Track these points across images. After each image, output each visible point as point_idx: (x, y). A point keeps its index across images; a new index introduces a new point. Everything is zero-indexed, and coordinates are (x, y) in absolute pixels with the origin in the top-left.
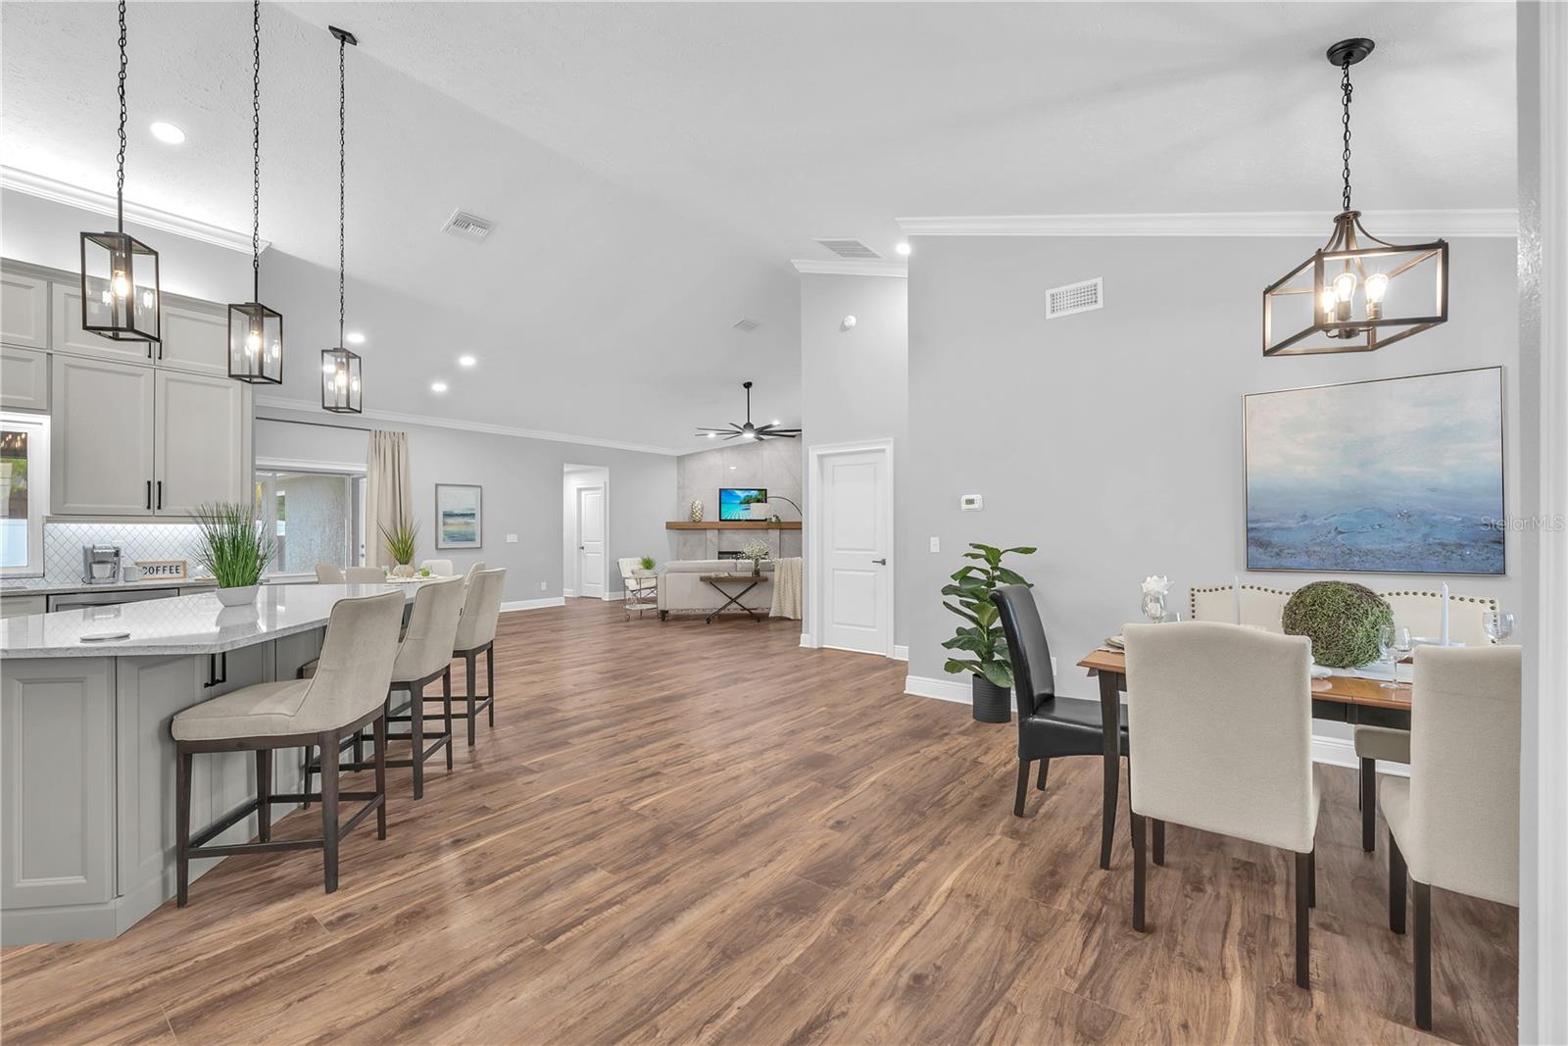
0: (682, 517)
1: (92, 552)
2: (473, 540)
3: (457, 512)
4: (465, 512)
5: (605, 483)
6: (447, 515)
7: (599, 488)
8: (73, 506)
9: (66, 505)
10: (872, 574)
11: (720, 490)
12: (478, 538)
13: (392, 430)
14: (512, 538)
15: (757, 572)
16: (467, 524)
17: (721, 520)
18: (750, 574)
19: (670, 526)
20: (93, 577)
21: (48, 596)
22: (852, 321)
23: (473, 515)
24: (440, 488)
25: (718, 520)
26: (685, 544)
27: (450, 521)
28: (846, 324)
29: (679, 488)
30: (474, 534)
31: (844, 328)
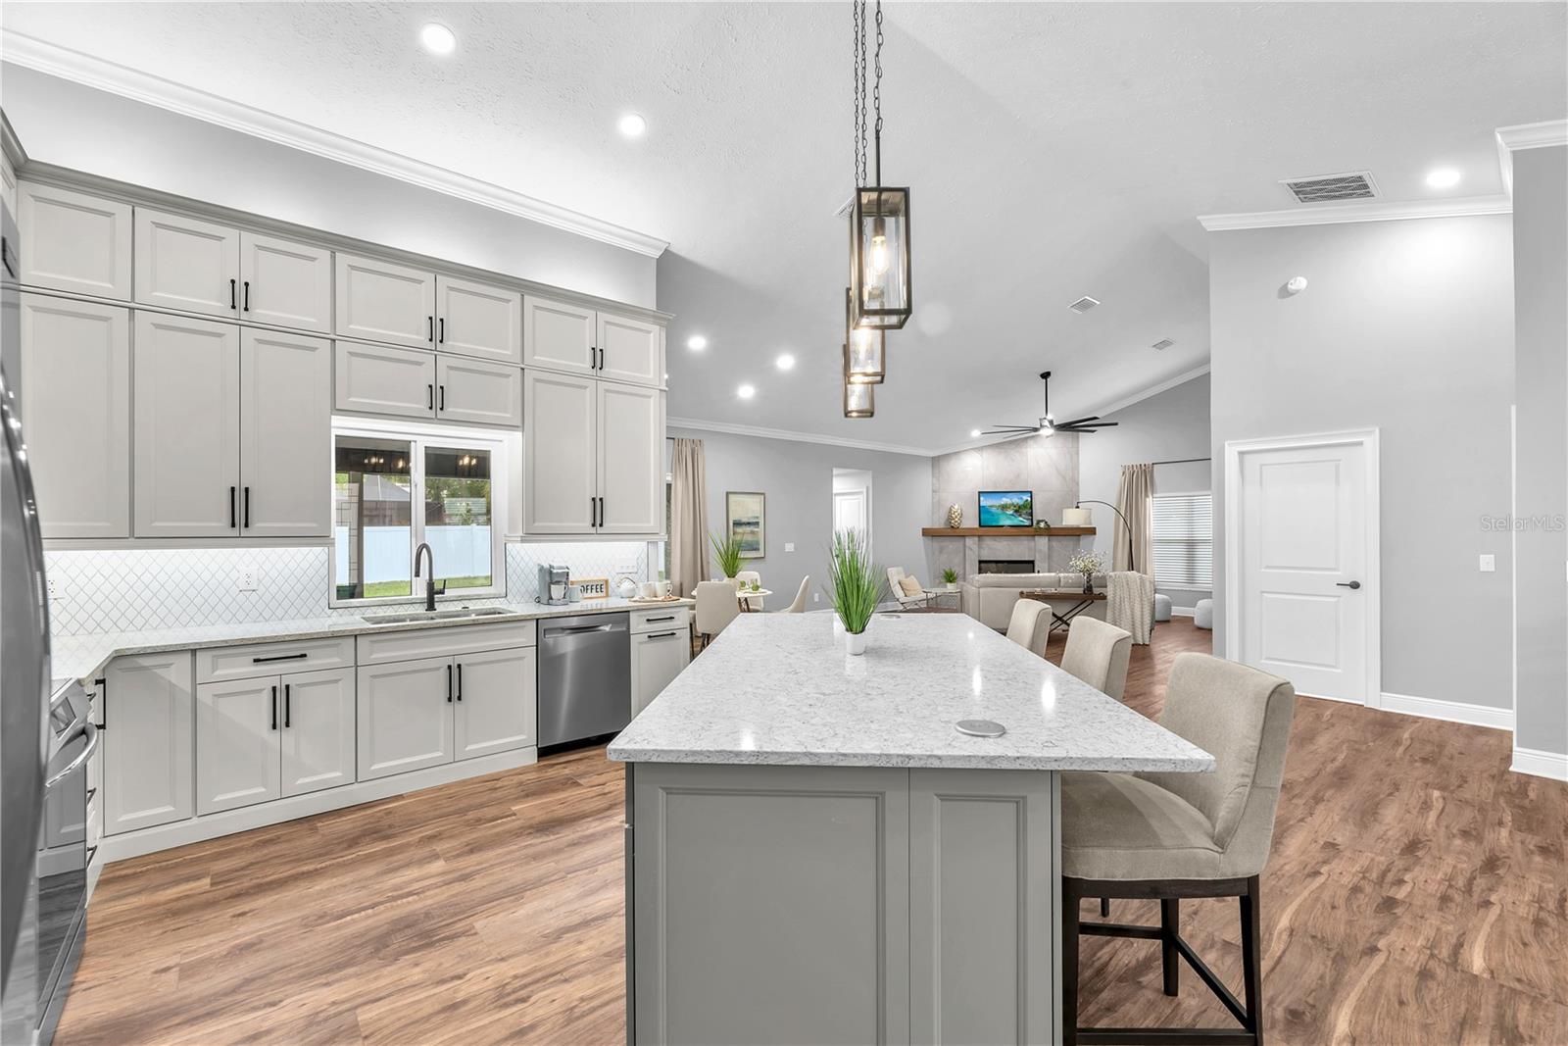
0: (939, 523)
1: (551, 572)
2: (757, 549)
3: (745, 520)
4: (751, 521)
5: (867, 488)
6: (737, 524)
7: (861, 493)
8: (540, 525)
9: (536, 524)
10: (1336, 599)
11: (979, 493)
12: (762, 547)
13: (692, 438)
14: (789, 547)
15: (1089, 589)
16: (753, 533)
17: (980, 526)
18: (1080, 591)
19: (926, 533)
20: (551, 598)
21: (537, 620)
22: (1300, 283)
23: (757, 523)
24: (730, 496)
25: (977, 526)
26: (941, 552)
27: (739, 530)
28: (1291, 287)
29: (933, 491)
30: (758, 543)
31: (1285, 292)
